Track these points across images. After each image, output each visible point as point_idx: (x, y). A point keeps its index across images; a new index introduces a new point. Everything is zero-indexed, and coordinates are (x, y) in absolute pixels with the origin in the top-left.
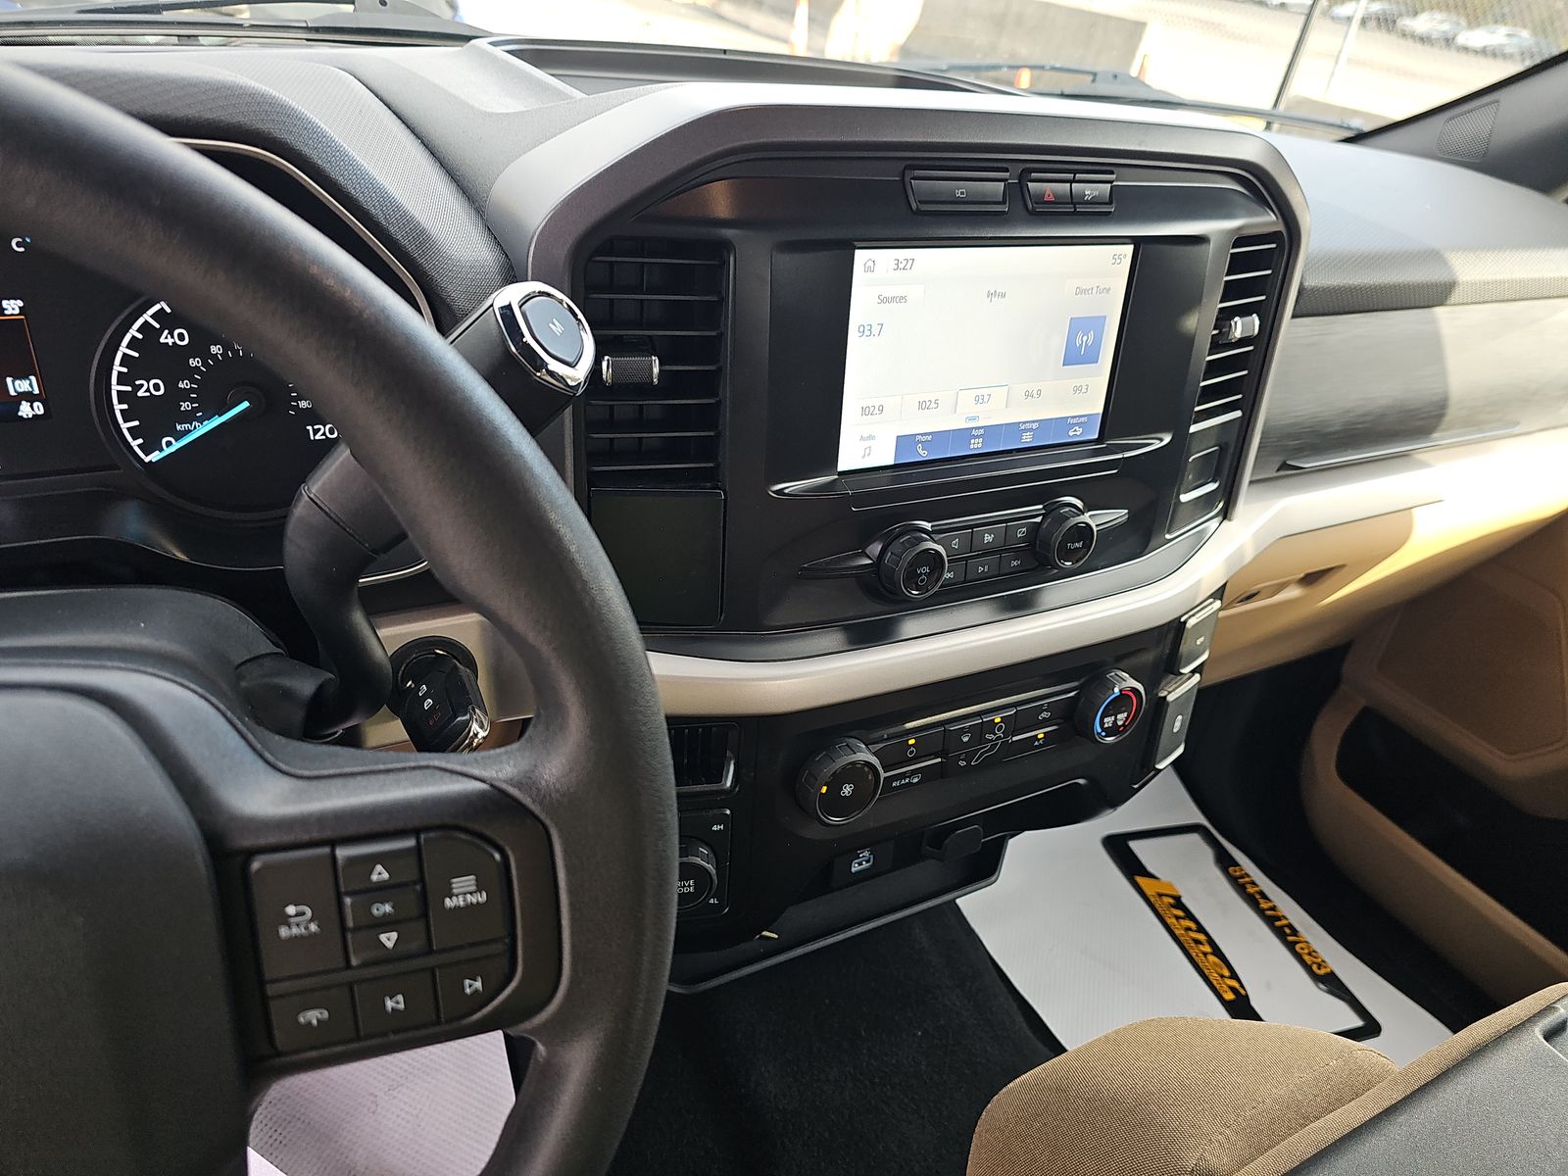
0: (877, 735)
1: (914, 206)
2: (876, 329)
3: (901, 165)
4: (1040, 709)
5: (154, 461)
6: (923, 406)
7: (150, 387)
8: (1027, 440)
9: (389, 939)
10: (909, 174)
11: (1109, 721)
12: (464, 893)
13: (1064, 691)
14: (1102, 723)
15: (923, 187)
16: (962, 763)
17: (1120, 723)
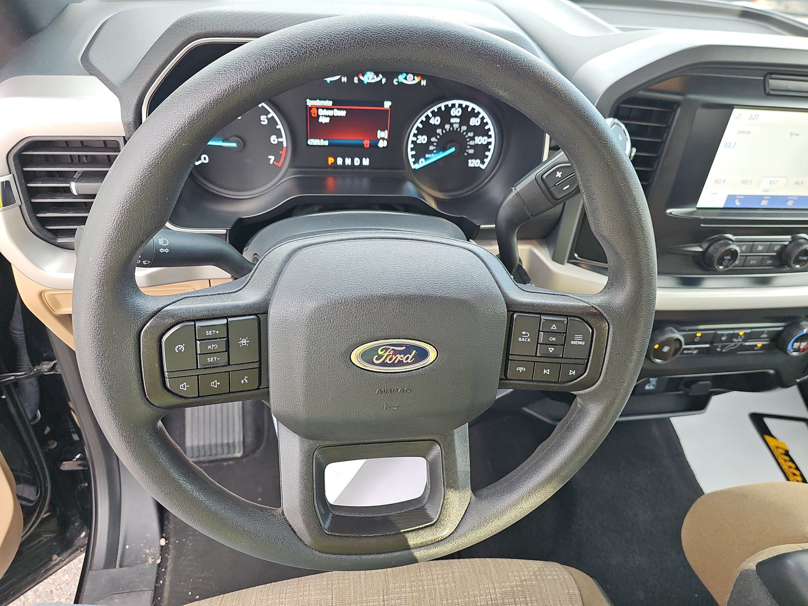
0: (684, 328)
1: (767, 91)
2: (732, 145)
3: (766, 72)
4: (763, 333)
5: (416, 168)
6: (744, 182)
7: (423, 139)
8: (790, 204)
9: (551, 350)
10: (768, 76)
11: (796, 345)
12: (578, 341)
13: (778, 326)
14: (793, 345)
15: (773, 83)
16: (719, 350)
17: (801, 347)
